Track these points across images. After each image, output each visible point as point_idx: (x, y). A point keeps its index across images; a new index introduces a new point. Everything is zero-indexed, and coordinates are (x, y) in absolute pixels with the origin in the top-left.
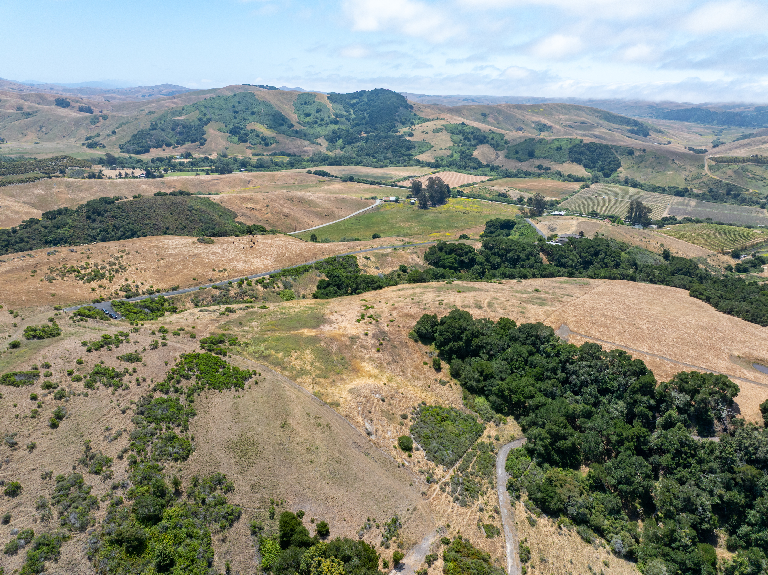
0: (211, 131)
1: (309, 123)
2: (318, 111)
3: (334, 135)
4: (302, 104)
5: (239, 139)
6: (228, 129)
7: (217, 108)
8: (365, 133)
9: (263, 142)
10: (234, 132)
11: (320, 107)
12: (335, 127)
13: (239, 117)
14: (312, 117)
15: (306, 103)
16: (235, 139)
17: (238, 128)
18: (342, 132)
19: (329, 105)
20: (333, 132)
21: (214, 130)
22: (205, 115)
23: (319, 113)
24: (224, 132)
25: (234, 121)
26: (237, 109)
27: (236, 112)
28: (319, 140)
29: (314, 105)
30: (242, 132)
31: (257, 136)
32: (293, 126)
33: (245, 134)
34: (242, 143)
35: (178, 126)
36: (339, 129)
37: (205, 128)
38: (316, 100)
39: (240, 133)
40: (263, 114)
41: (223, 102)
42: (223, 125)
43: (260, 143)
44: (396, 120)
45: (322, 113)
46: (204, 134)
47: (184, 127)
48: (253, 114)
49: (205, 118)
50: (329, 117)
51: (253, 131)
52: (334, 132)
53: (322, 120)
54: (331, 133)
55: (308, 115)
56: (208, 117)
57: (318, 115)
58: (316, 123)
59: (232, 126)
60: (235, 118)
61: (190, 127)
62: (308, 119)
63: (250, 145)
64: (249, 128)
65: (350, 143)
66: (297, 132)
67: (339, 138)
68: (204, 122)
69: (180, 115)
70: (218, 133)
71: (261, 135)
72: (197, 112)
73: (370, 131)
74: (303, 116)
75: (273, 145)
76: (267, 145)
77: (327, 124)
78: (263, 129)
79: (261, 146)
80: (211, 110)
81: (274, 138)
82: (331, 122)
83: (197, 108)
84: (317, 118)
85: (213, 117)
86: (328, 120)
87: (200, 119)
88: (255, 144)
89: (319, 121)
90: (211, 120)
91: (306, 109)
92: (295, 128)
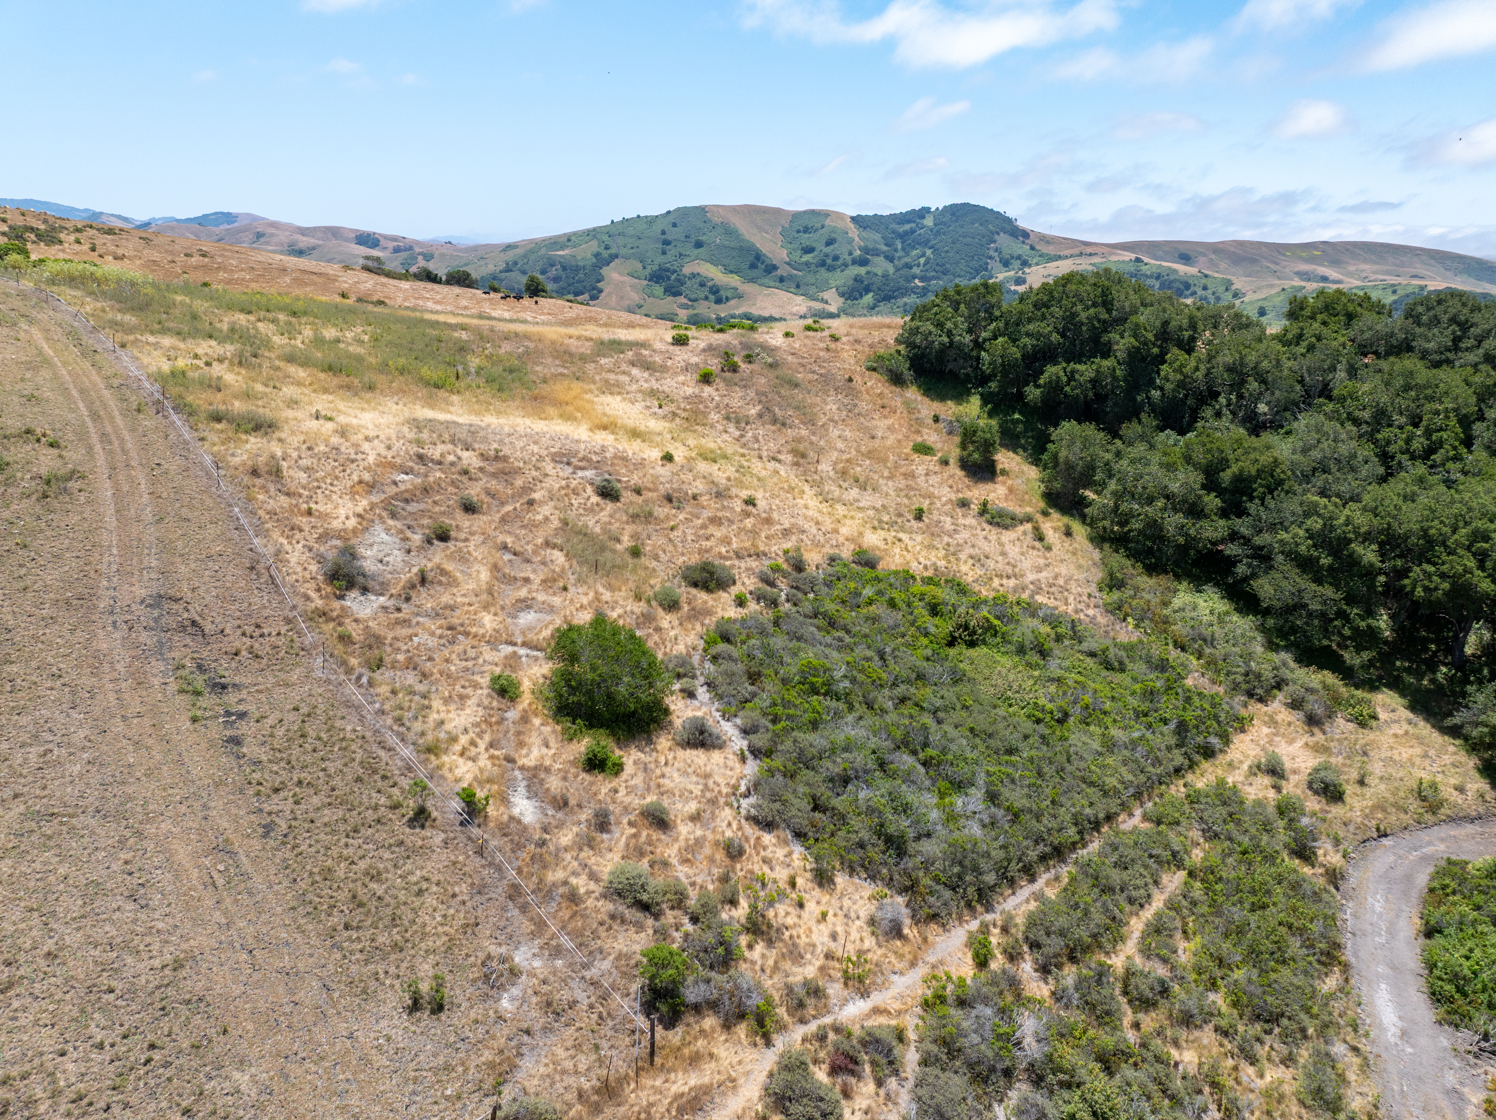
0: (615, 276)
1: (807, 264)
2: (830, 242)
3: (857, 285)
4: (798, 232)
5: (666, 291)
6: (648, 271)
7: (631, 237)
8: (922, 279)
9: (712, 297)
10: (657, 277)
11: (834, 236)
12: (862, 271)
13: (672, 252)
14: (816, 253)
15: (806, 230)
16: (659, 290)
17: (668, 270)
18: (875, 279)
19: (854, 232)
20: (855, 280)
21: (621, 274)
22: (607, 248)
23: (832, 247)
24: (639, 278)
25: (660, 259)
26: (670, 238)
27: (667, 243)
28: (826, 295)
29: (822, 231)
30: (674, 277)
31: (702, 285)
32: (775, 268)
33: (679, 281)
34: (672, 298)
35: (552, 265)
36: (868, 273)
37: (605, 271)
38: (827, 222)
39: (669, 279)
40: (718, 247)
41: (645, 226)
42: (640, 266)
43: (706, 298)
44: (991, 258)
45: (836, 245)
46: (599, 281)
47: (564, 268)
48: (699, 245)
49: (605, 254)
50: (850, 254)
51: (694, 276)
52: (857, 279)
53: (836, 258)
54: (851, 282)
55: (808, 250)
56: (613, 251)
57: (828, 250)
58: (823, 264)
59: (655, 268)
60: (664, 253)
61: (577, 269)
62: (807, 258)
63: (686, 301)
64: (687, 270)
65: (887, 298)
66: (782, 280)
67: (867, 290)
68: (602, 261)
69: (562, 248)
70: (628, 279)
71: (710, 284)
72: (595, 243)
73: (933, 278)
74: (799, 252)
75: (732, 303)
76: (719, 301)
77: (846, 265)
78: (714, 273)
79: (706, 303)
80: (620, 240)
81: (736, 289)
82: (854, 262)
83: (595, 237)
84: (827, 256)
85: (623, 251)
86: (849, 259)
87: (597, 255)
88: (695, 300)
89: (829, 261)
90: (616, 256)
91: (806, 239)
92: (779, 272)
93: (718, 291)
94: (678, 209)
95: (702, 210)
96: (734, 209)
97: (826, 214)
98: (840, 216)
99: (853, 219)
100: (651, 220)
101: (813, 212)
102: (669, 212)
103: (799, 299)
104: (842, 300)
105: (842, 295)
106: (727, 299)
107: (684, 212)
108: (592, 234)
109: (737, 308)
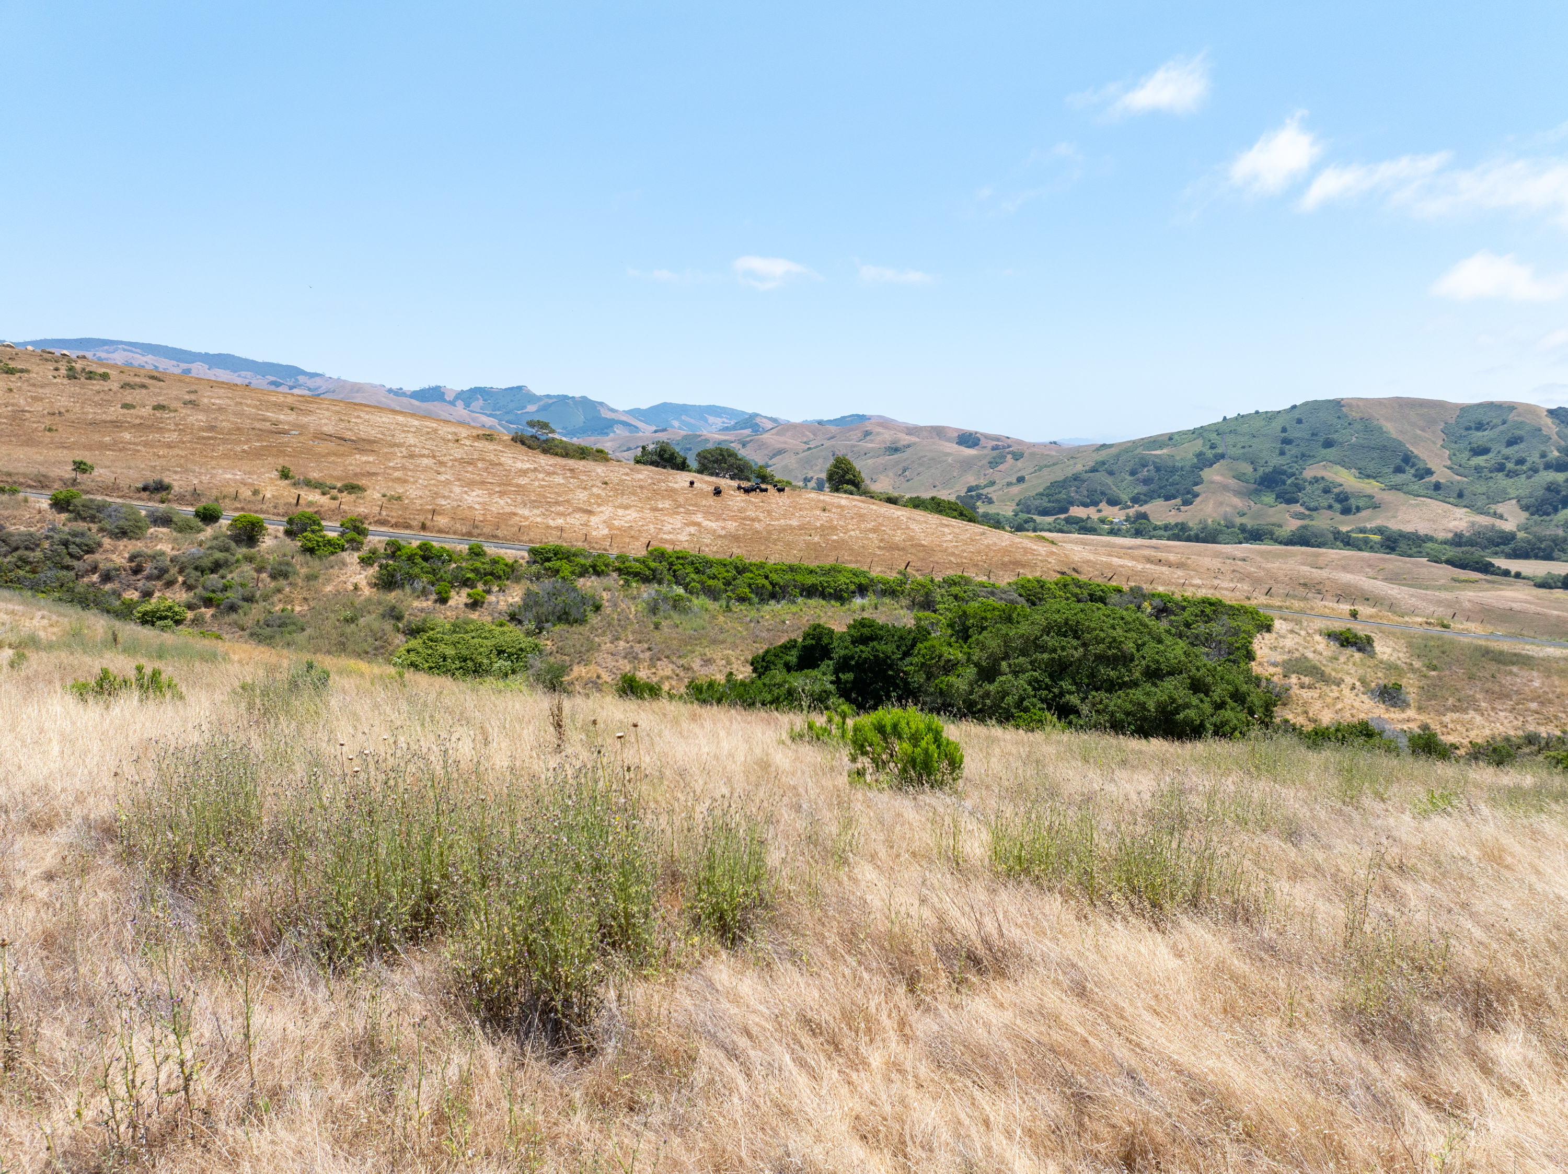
0: (1215, 478)
1: (1478, 469)
2: (1513, 442)
3: (1548, 494)
4: (1468, 429)
5: (1277, 497)
6: (1259, 474)
7: (1244, 435)
9: (1337, 506)
10: (1269, 481)
11: (1518, 433)
12: (1559, 477)
13: (1293, 452)
14: (1491, 455)
15: (1480, 427)
16: (1269, 495)
17: (1284, 473)
19: (1551, 429)
20: (1548, 489)
21: (1224, 477)
22: (1213, 447)
23: (1516, 447)
24: (1246, 481)
25: (1276, 460)
26: (1291, 436)
27: (1287, 441)
28: (1500, 508)
29: (1502, 428)
30: (1289, 481)
31: (1326, 491)
32: (1429, 472)
33: (1296, 485)
34: (1283, 505)
35: (1144, 466)
37: (1207, 474)
38: (1512, 417)
39: (1284, 483)
40: (1352, 447)
41: (1263, 423)
42: (1249, 468)
43: (1330, 507)
45: (1522, 446)
46: (1196, 484)
47: (1158, 469)
48: (1328, 444)
49: (1210, 454)
50: (1543, 455)
51: (1316, 480)
52: (1551, 488)
53: (1521, 462)
54: (1540, 492)
55: (1482, 451)
56: (1220, 450)
57: (1510, 451)
58: (1501, 468)
59: (1269, 469)
60: (1282, 453)
61: (1173, 470)
62: (1480, 460)
63: (1302, 510)
64: (1309, 473)
66: (1437, 487)
68: (1203, 462)
69: (1161, 448)
70: (1233, 482)
71: (1336, 490)
72: (1200, 442)
74: (1467, 454)
75: (1364, 514)
76: (1346, 511)
77: (1536, 471)
78: (1346, 479)
79: (1329, 512)
80: (1230, 439)
81: (1371, 497)
82: (1548, 467)
83: (1201, 435)
84: (1507, 458)
85: (1232, 451)
86: (1540, 463)
87: (1200, 455)
88: (1315, 509)
89: (1510, 466)
90: (1222, 456)
91: (1479, 438)
92: (1433, 479)
93: (1346, 499)
94: (1307, 403)
95: (1337, 404)
96: (1380, 402)
97: (1511, 407)
98: (1531, 410)
99: (1551, 412)
100: (1270, 417)
101: (1491, 406)
102: (1294, 407)
103: (1460, 512)
104: (1526, 515)
105: (1526, 508)
106: (1358, 509)
107: (1314, 407)
108: (1199, 433)
109: (1370, 520)
